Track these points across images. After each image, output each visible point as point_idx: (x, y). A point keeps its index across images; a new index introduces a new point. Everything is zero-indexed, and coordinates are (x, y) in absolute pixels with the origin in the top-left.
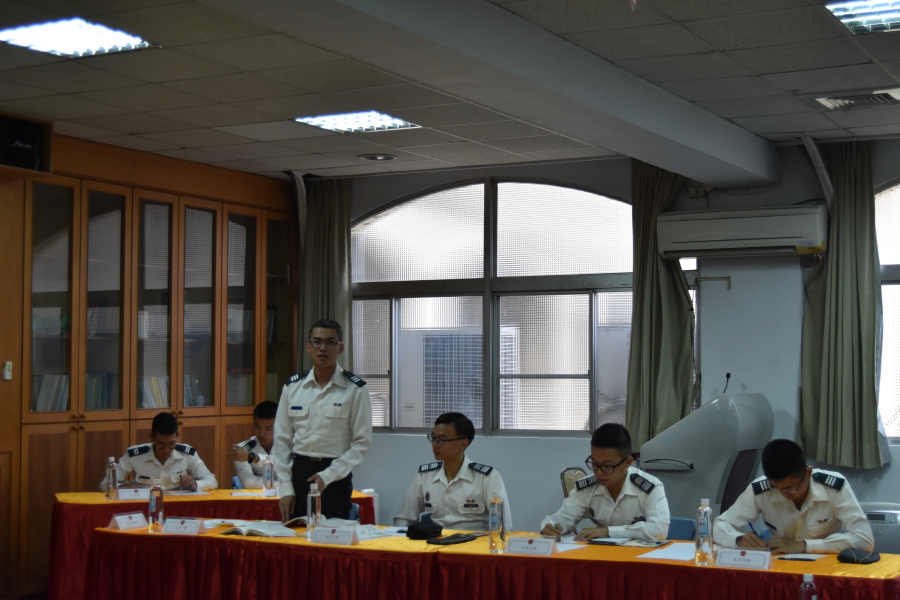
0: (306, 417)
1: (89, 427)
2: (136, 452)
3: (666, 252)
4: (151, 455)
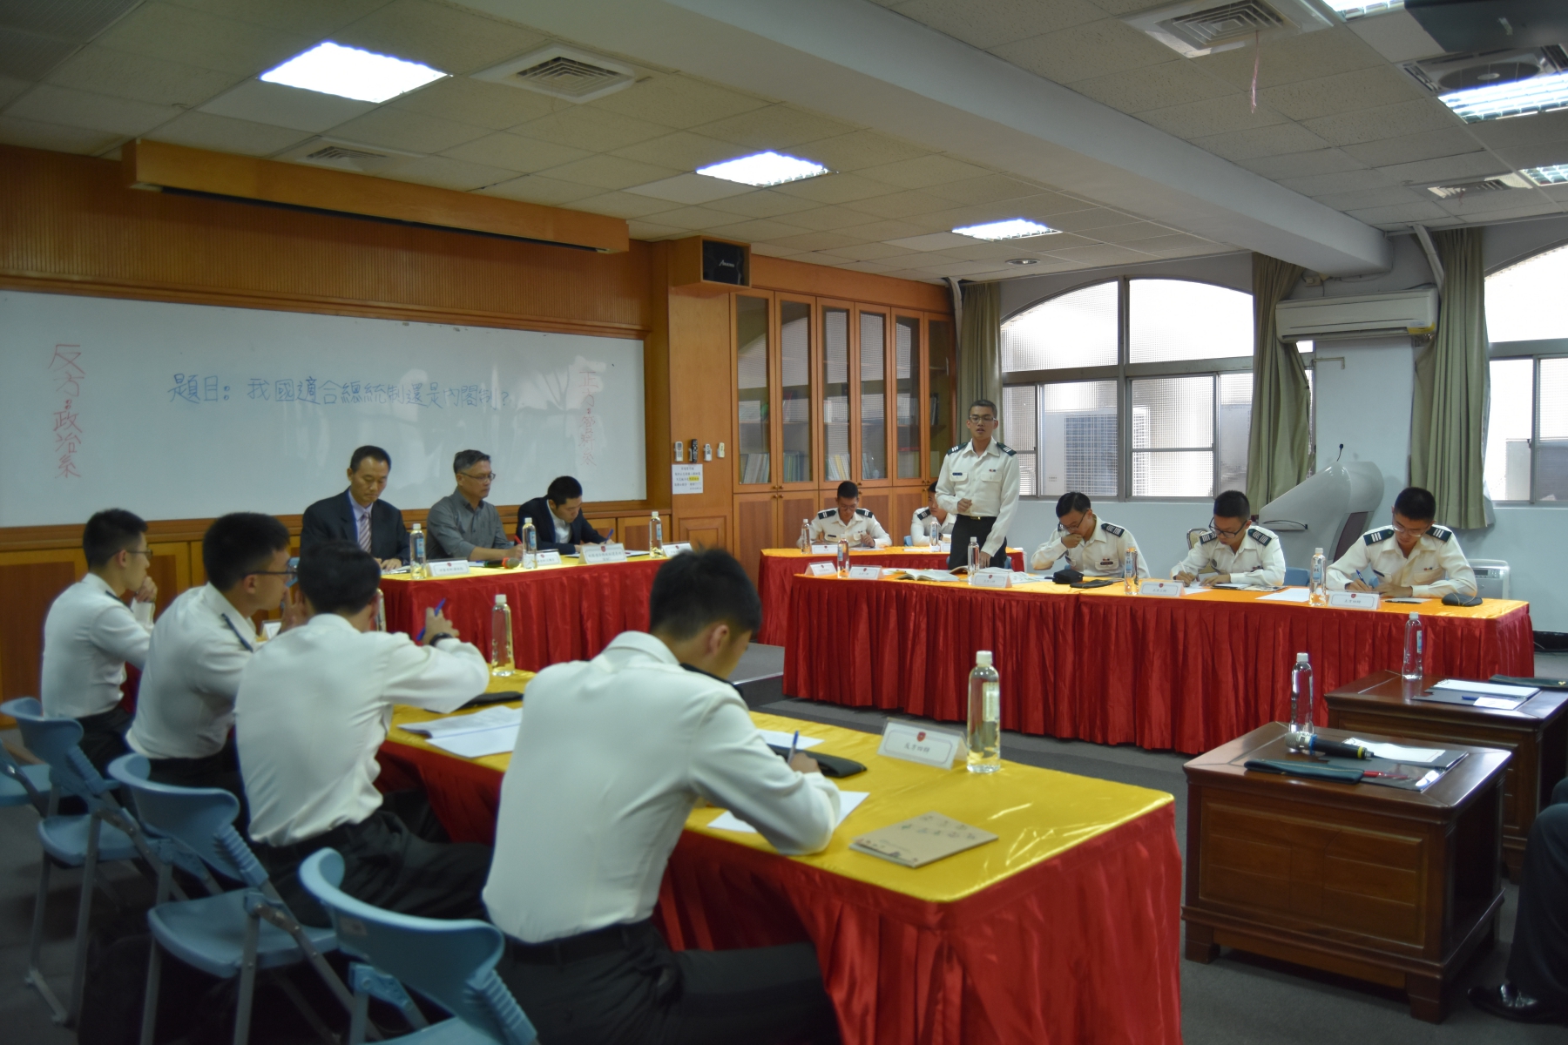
0: (965, 482)
1: (786, 496)
2: (825, 515)
3: (1284, 337)
4: (837, 517)
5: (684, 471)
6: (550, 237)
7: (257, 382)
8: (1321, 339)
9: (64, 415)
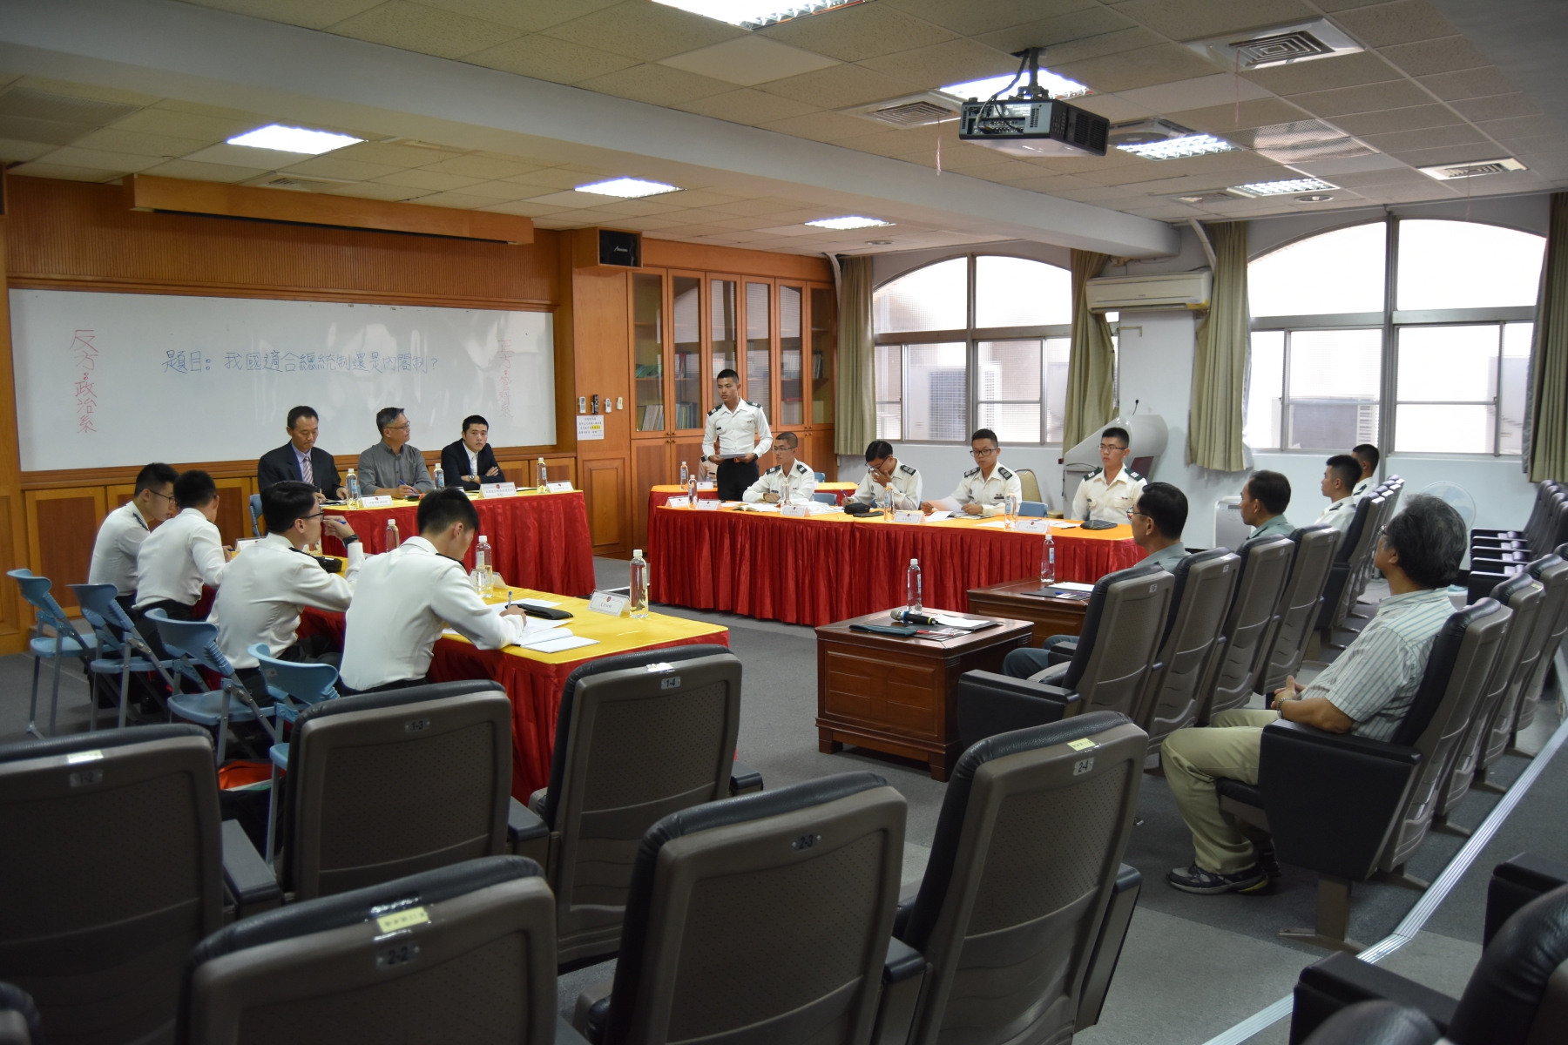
5: (588, 422)
6: (467, 234)
7: (232, 355)
8: (1126, 311)
9: (83, 385)
